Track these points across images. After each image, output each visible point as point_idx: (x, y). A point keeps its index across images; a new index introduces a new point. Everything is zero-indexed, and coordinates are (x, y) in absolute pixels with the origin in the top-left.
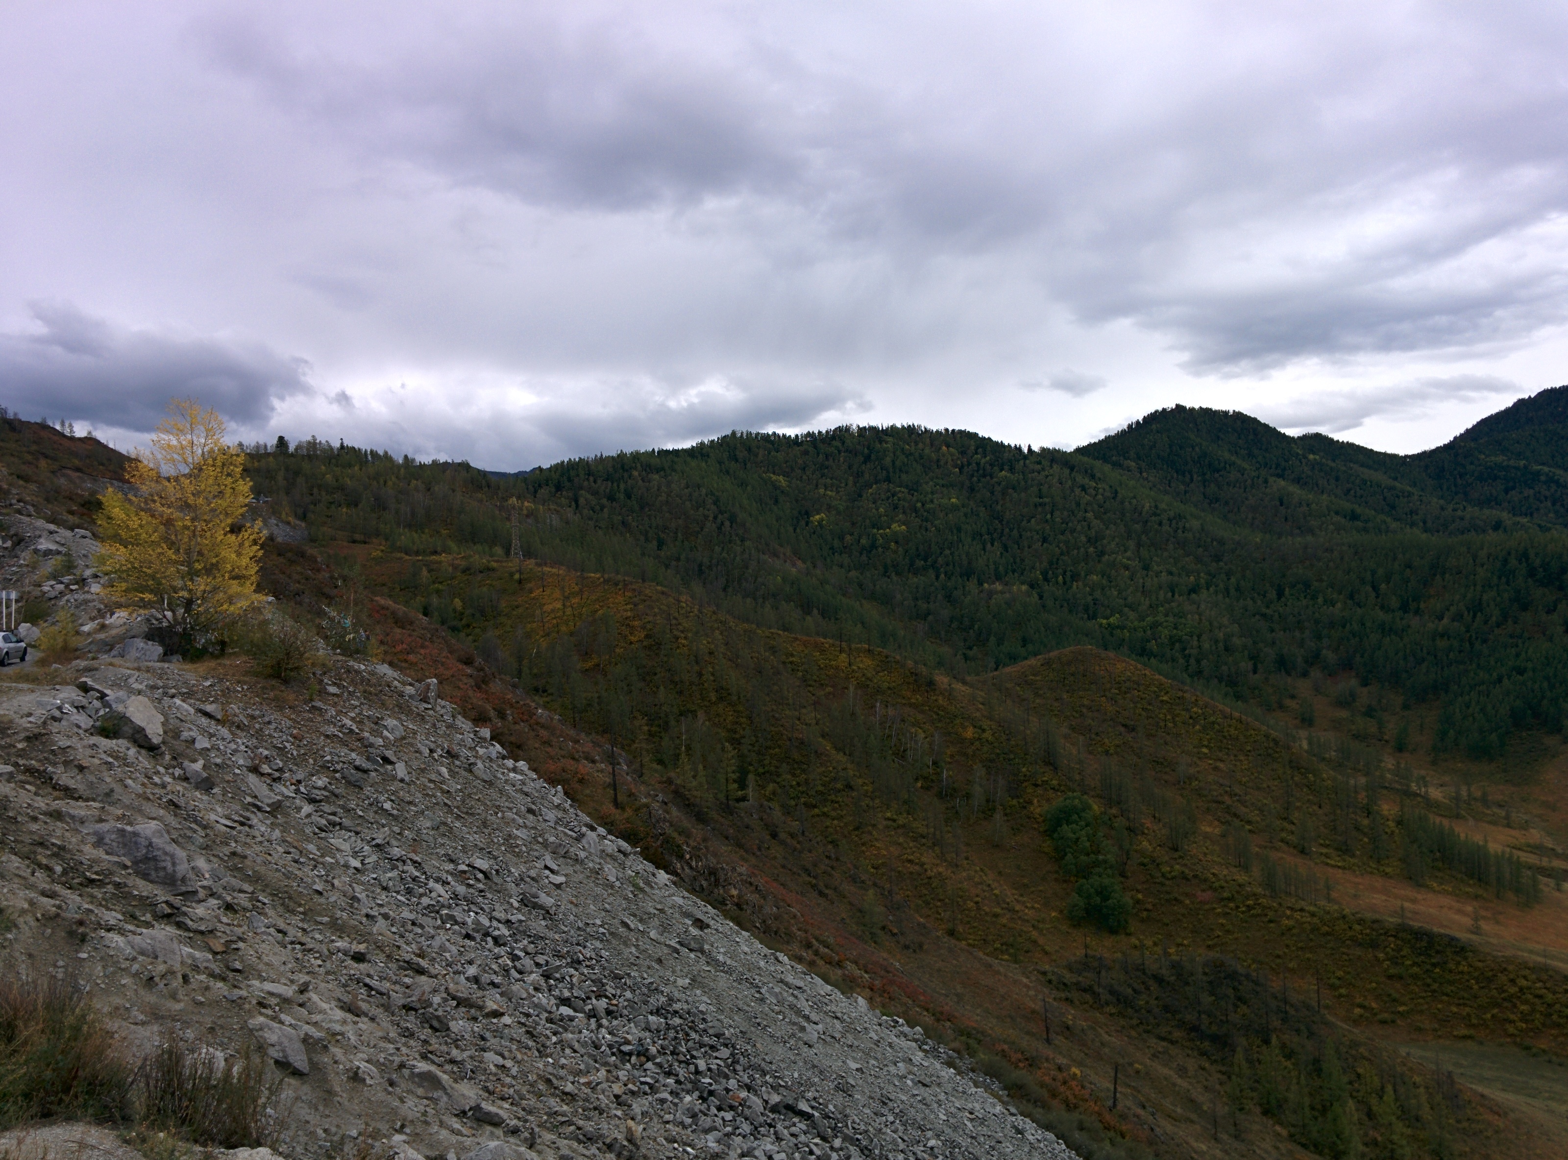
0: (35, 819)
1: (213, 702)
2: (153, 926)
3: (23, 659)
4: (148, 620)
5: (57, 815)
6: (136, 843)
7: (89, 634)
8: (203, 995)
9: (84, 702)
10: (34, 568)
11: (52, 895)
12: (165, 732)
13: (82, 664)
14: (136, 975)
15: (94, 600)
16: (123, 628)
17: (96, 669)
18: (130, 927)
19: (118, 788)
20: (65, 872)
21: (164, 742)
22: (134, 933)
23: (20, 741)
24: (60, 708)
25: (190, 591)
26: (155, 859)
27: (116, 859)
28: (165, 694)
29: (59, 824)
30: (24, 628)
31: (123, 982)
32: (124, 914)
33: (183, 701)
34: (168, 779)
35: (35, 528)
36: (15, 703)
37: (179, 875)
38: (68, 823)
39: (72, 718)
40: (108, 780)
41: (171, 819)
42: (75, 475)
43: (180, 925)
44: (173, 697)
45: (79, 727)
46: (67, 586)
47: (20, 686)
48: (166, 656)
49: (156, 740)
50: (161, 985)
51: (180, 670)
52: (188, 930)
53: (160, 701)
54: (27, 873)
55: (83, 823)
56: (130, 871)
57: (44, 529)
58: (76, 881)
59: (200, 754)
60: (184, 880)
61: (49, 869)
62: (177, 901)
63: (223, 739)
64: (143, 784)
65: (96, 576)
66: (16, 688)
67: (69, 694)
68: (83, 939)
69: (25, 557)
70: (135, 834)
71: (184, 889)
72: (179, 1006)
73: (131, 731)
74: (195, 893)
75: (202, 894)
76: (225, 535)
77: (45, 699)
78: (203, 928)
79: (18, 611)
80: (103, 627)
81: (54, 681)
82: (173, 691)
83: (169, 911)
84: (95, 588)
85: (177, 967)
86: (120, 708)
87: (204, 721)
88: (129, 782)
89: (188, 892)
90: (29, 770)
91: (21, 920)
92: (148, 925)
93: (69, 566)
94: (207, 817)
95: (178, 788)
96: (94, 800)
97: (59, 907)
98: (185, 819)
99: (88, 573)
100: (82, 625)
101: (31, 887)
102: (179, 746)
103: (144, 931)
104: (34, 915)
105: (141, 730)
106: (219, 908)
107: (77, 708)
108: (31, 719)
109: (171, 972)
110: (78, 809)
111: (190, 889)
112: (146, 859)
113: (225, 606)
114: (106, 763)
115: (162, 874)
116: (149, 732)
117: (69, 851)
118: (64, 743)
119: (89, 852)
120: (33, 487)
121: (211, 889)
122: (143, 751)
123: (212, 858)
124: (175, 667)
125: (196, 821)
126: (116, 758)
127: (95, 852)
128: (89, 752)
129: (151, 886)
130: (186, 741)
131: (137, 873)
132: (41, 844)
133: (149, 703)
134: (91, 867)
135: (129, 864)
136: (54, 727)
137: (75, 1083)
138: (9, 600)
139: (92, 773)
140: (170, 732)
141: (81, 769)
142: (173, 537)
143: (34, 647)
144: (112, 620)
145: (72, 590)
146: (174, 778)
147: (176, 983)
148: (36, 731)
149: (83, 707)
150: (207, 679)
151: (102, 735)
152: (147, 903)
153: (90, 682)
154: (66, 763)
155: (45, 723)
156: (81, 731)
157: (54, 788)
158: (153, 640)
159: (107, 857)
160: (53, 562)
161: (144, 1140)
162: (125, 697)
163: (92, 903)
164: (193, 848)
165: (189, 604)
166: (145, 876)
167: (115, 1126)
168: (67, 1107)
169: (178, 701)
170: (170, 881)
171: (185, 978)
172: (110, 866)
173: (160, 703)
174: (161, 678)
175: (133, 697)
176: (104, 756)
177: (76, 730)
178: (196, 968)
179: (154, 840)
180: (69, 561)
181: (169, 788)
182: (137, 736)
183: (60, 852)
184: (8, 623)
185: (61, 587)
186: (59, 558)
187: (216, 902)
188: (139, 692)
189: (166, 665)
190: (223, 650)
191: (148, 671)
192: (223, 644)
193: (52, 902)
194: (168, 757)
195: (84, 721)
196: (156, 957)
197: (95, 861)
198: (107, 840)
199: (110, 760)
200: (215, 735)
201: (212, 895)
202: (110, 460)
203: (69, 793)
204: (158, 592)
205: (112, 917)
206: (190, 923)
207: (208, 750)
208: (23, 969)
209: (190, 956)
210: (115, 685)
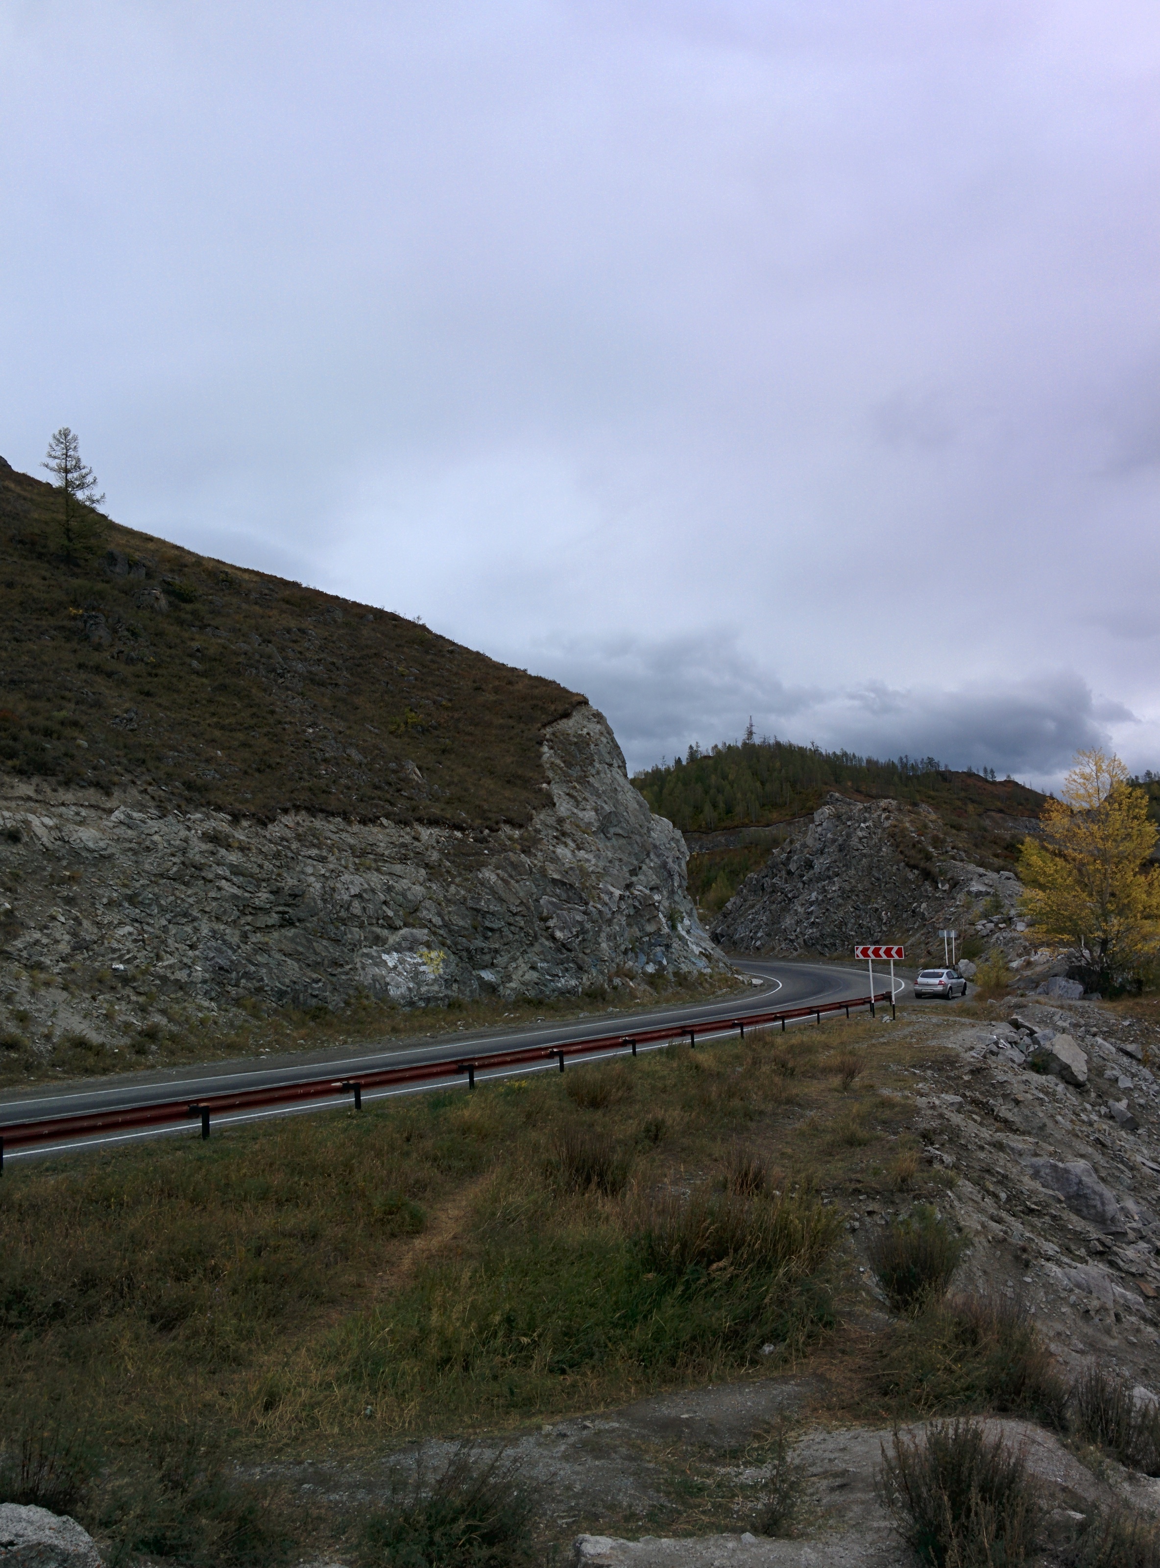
0: (982, 1148)
1: (1133, 1042)
2: (1086, 1262)
3: (963, 993)
4: (1069, 958)
5: (1000, 1146)
6: (1068, 1179)
7: (1017, 970)
8: (1135, 1336)
9: (1016, 1038)
10: (968, 908)
11: (999, 1221)
12: (1089, 1070)
13: (1013, 1000)
14: (1073, 1306)
15: (1020, 938)
16: (1046, 966)
17: (1025, 1006)
18: (1066, 1260)
19: (1050, 1124)
20: (1009, 1199)
21: (1089, 1080)
22: (1070, 1266)
23: (966, 1074)
24: (996, 1043)
25: (1105, 931)
26: (1085, 1196)
27: (1051, 1192)
28: (1087, 1032)
29: (1001, 1154)
30: (963, 963)
31: (1063, 1310)
32: (1060, 1246)
33: (1105, 1039)
34: (1094, 1117)
35: (968, 872)
36: (960, 1036)
37: (1109, 1215)
38: (1009, 1154)
39: (1007, 1053)
40: (1041, 1115)
41: (1098, 1158)
42: (998, 816)
43: (1112, 1264)
44: (1094, 1035)
45: (1013, 1061)
46: (996, 925)
47: (963, 1020)
48: (1086, 994)
49: (1082, 1078)
50: (1097, 1320)
51: (1100, 1008)
52: (1119, 1269)
53: (1083, 1039)
54: (978, 1198)
55: (1021, 1155)
56: (1064, 1205)
57: (975, 873)
58: (1019, 1208)
59: (1124, 1093)
60: (1113, 1219)
61: (995, 1196)
62: (1108, 1240)
63: (1146, 1080)
64: (1072, 1121)
65: (1020, 915)
66: (959, 1022)
67: (1003, 1029)
68: (1027, 1265)
69: (961, 898)
70: (1067, 1171)
71: (1114, 1229)
72: (1114, 1343)
73: (1058, 1068)
74: (1125, 1234)
75: (1132, 1235)
76: (1135, 876)
77: (983, 1034)
78: (1133, 1270)
79: (957, 948)
80: (1029, 964)
81: (991, 1017)
82: (1095, 1029)
83: (1101, 1249)
84: (1021, 927)
85: (1110, 1304)
86: (1047, 1045)
87: (1125, 1060)
88: (1059, 1118)
89: (1118, 1233)
90: (975, 1102)
91: (976, 1240)
92: (1083, 1261)
93: (997, 907)
94: (1133, 1158)
95: (1105, 1127)
96: (1029, 1134)
97: (1006, 1232)
98: (1112, 1159)
99: (1013, 912)
100: (1011, 961)
101: (982, 1211)
102: (1105, 1086)
103: (1079, 1265)
104: (986, 1237)
105: (1067, 1067)
106: (1149, 1252)
107: (1010, 1043)
108: (972, 1053)
109: (1103, 1309)
110: (1016, 1142)
111: (1119, 1230)
112: (1078, 1196)
113: (1139, 946)
114: (1038, 1099)
115: (1093, 1211)
116: (1074, 1069)
117: (1011, 1180)
118: (1001, 1077)
119: (1028, 1184)
120: (964, 834)
121: (1140, 1232)
122: (1071, 1088)
123: (1140, 1201)
124: (1095, 1005)
125: (1122, 1162)
126: (1047, 1094)
127: (1032, 1183)
128: (1023, 1087)
129: (1083, 1223)
130: (1110, 1080)
131: (1071, 1208)
132: (988, 1171)
133: (1073, 1042)
134: (1030, 1197)
135: (1063, 1198)
136: (992, 1061)
137: (1023, 1388)
138: (949, 939)
139: (1026, 1107)
140: (1096, 1070)
141: (1017, 1102)
142: (1086, 880)
143: (972, 981)
144: (1036, 957)
145: (1001, 929)
146: (1100, 1116)
147: (1110, 1320)
148: (978, 1065)
149: (1016, 1043)
150: (1125, 1019)
151: (1033, 1070)
152: (1081, 1238)
153: (1021, 1020)
154: (1005, 1096)
155: (984, 1057)
156: (1015, 1066)
157: (995, 1119)
158: (1074, 979)
159: (1043, 1189)
160: (983, 902)
161: (1078, 1449)
162: (1051, 1035)
163: (1032, 1232)
164: (1121, 1188)
165: (1104, 943)
166: (1078, 1212)
167: (1055, 1431)
168: (1019, 1406)
169: (1099, 1040)
170: (1101, 1220)
171: (1117, 1316)
172: (1046, 1198)
173: (1083, 1041)
174: (1082, 1017)
175: (1058, 1035)
176: (1036, 1092)
177: (1011, 1064)
178: (1128, 1309)
179: (1084, 1178)
180: (997, 901)
181: (1096, 1125)
182: (1064, 1073)
183: (1004, 1180)
184: (950, 958)
185: (992, 925)
186: (988, 898)
187: (1146, 1245)
188: (1064, 1031)
189: (1086, 1003)
190: (1140, 988)
191: (1070, 1010)
192: (1139, 983)
193: (1000, 1227)
194: (1093, 1095)
195: (1019, 1057)
196: (1091, 1292)
197: (1033, 1192)
198: (1042, 1173)
199: (1041, 1096)
200: (1136, 1075)
201: (1142, 1238)
202: (1027, 799)
203: (1008, 1125)
204: (1075, 932)
205: (1050, 1248)
206: (1122, 1264)
207: (1130, 1089)
208: (980, 1282)
209: (1123, 1296)
210: (1042, 1022)
